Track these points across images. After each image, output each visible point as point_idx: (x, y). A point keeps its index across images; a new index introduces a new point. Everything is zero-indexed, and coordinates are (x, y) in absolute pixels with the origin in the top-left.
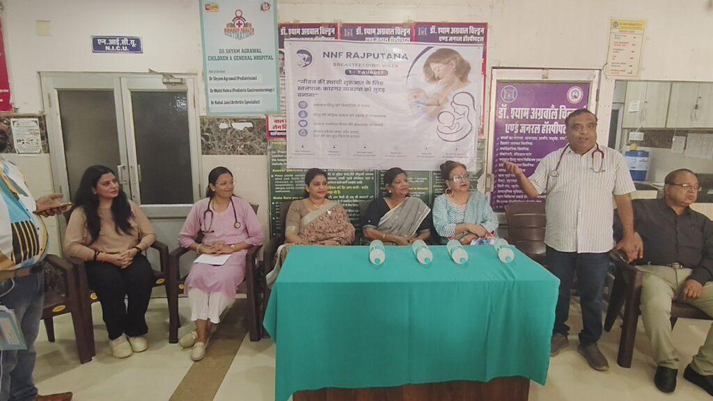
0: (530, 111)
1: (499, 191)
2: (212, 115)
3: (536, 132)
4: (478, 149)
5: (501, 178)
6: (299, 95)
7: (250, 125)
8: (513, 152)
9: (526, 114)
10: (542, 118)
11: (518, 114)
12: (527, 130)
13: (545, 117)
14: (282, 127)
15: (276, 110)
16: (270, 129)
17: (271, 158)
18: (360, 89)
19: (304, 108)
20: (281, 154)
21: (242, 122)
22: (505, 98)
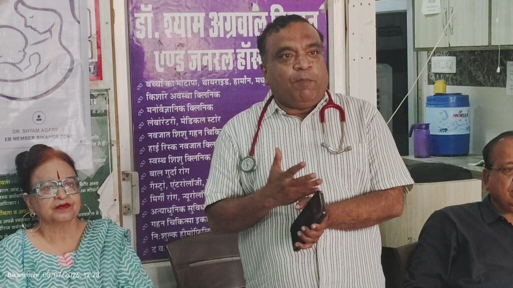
0: (208, 21)
1: (154, 212)
3: (224, 68)
4: (92, 115)
5: (157, 179)
8: (178, 115)
9: (199, 26)
10: (234, 35)
11: (179, 27)
12: (205, 64)
13: (240, 32)
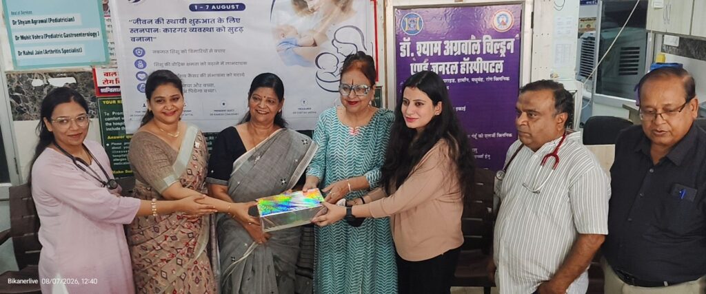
0: (443, 45)
2: (21, 71)
3: (452, 73)
6: (133, 39)
7: (72, 80)
9: (438, 49)
10: (459, 54)
11: (426, 50)
12: (440, 71)
13: (463, 52)
14: (115, 81)
15: (104, 60)
16: (100, 84)
17: (104, 122)
18: (210, 30)
19: (141, 56)
20: (117, 116)
21: (60, 77)
22: (406, 29)
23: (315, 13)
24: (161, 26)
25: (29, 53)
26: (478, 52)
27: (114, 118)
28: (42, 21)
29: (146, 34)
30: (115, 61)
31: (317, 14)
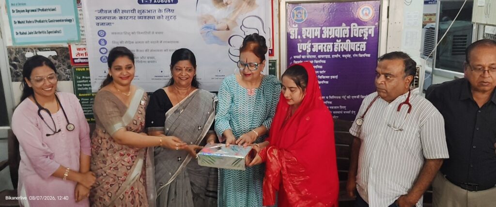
0: (322, 31)
2: (18, 46)
3: (328, 51)
6: (98, 24)
7: (54, 53)
9: (318, 34)
10: (334, 37)
11: (309, 33)
12: (320, 49)
13: (336, 36)
14: (84, 55)
15: (77, 39)
16: (74, 56)
17: (76, 84)
18: (153, 17)
19: (103, 36)
20: (85, 79)
21: (46, 51)
22: (295, 18)
23: (228, 6)
24: (117, 15)
25: (23, 33)
26: (348, 36)
27: (83, 81)
28: (33, 11)
29: (107, 21)
30: (84, 40)
31: (230, 7)
